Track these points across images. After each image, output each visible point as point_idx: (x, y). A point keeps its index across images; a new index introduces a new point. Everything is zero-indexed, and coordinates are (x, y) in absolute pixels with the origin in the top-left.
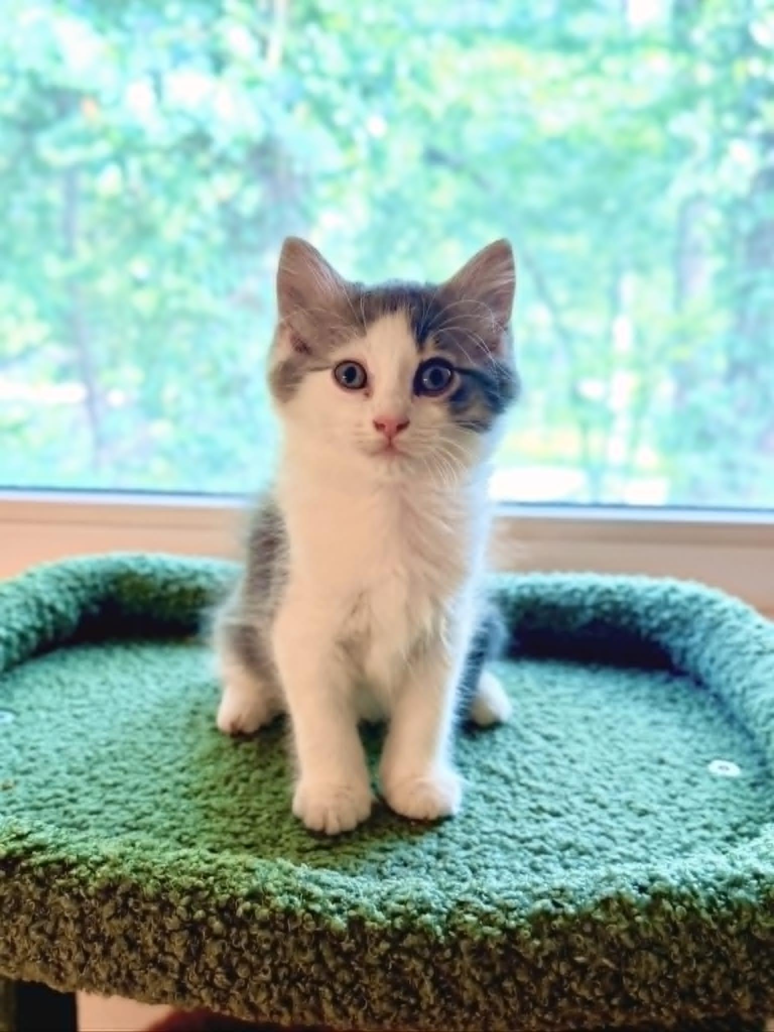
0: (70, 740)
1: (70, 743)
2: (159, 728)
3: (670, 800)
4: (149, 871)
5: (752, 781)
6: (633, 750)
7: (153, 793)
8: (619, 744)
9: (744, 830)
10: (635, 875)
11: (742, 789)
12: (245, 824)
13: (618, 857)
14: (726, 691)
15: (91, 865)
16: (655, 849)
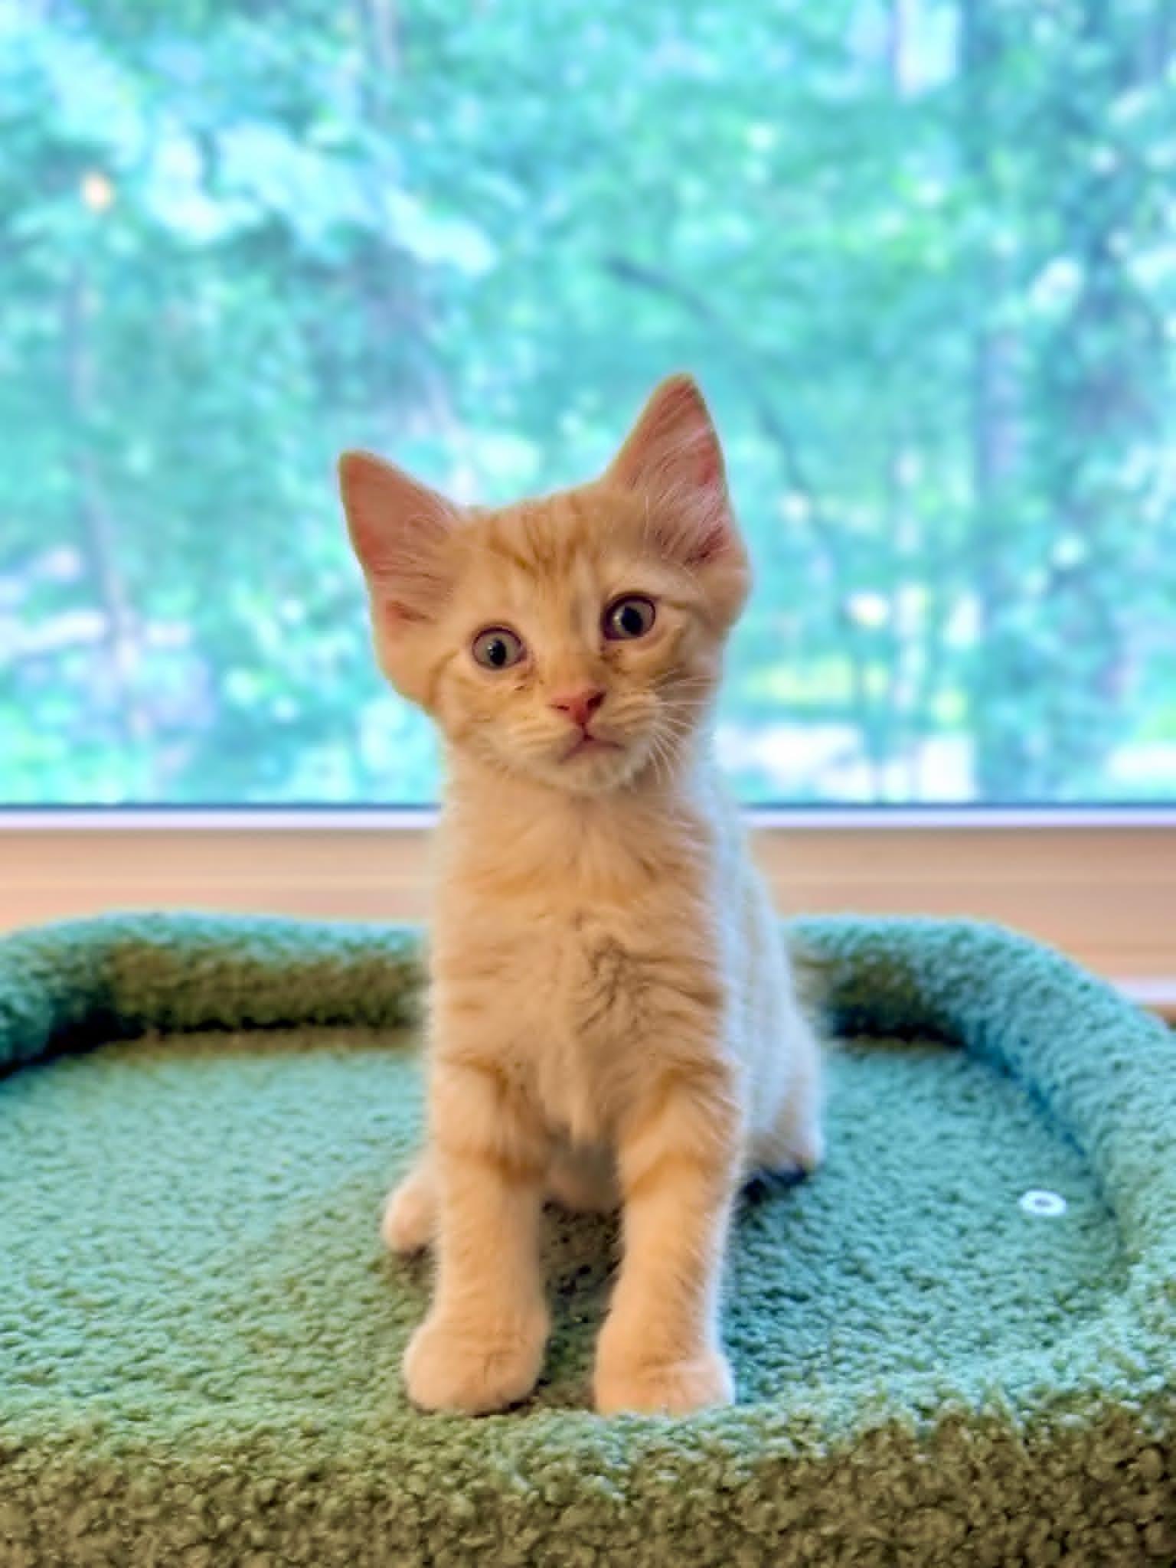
0: (34, 1229)
1: (33, 1234)
2: (183, 1202)
3: (965, 1261)
4: (144, 1452)
5: (1083, 1222)
6: (913, 1182)
7: (167, 1315)
8: (895, 1175)
9: (1074, 1303)
10: (916, 1393)
11: (1069, 1235)
12: (316, 1356)
13: (890, 1362)
14: (1045, 1084)
15: (47, 1450)
16: (944, 1343)
